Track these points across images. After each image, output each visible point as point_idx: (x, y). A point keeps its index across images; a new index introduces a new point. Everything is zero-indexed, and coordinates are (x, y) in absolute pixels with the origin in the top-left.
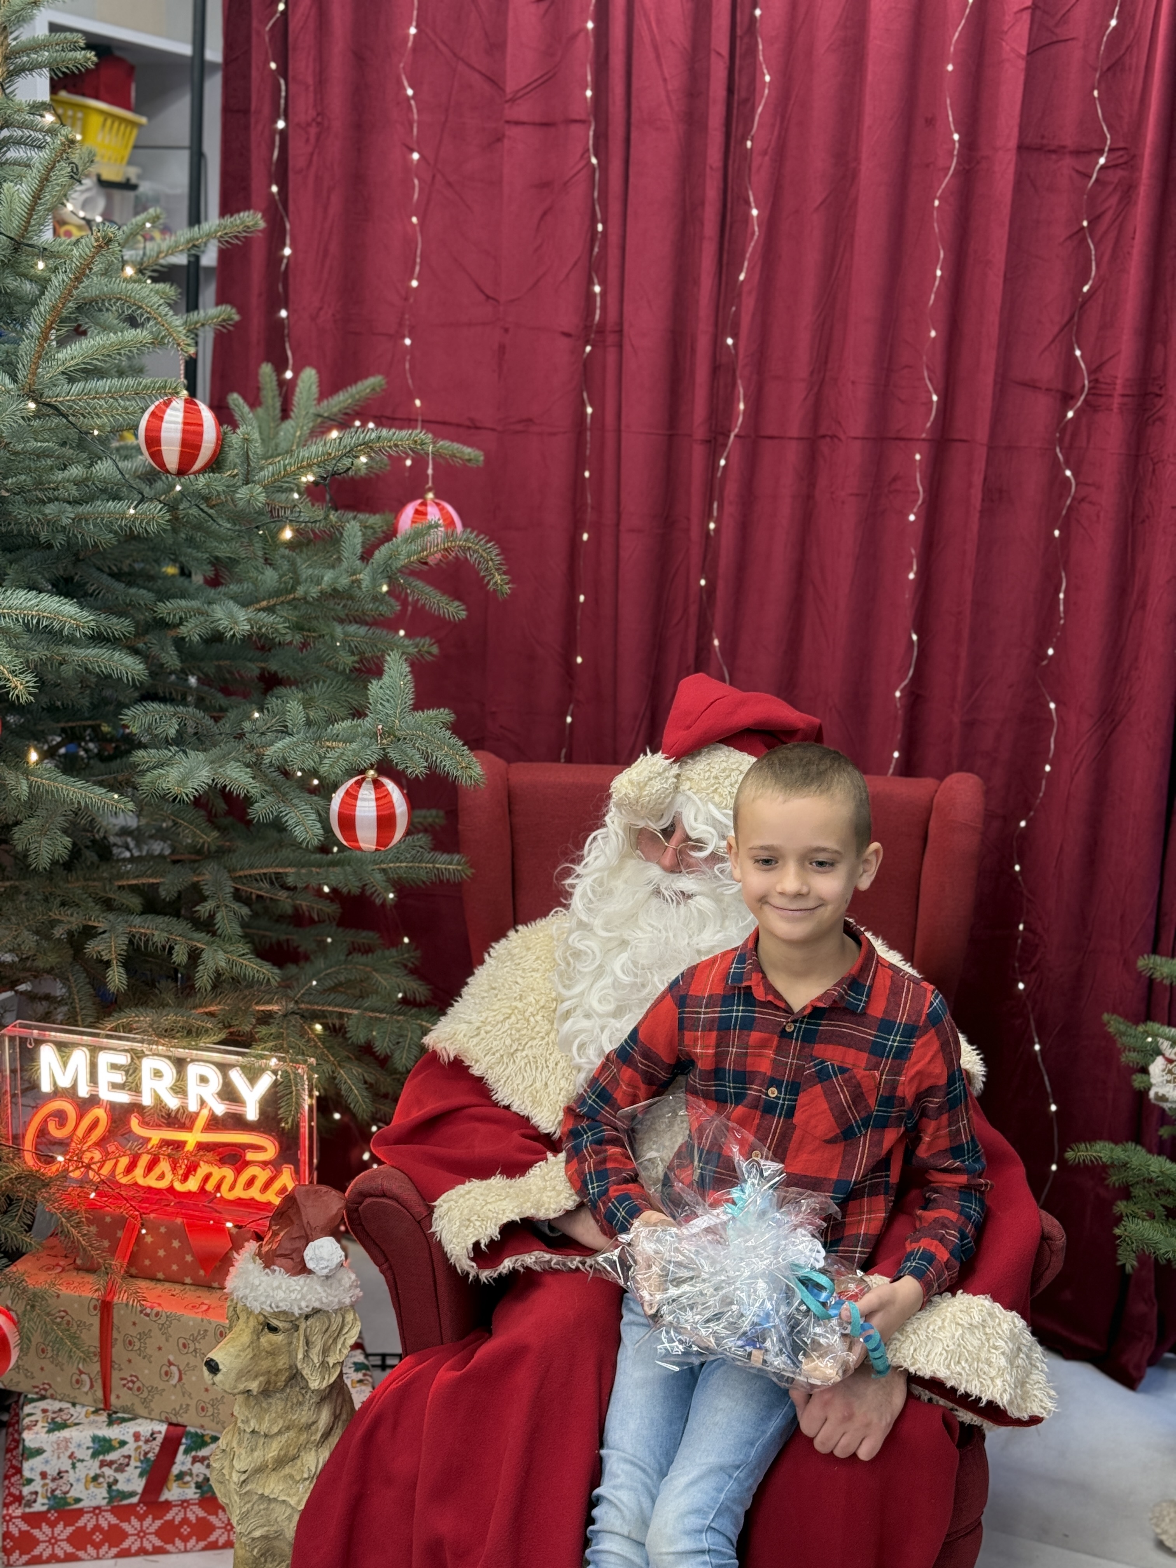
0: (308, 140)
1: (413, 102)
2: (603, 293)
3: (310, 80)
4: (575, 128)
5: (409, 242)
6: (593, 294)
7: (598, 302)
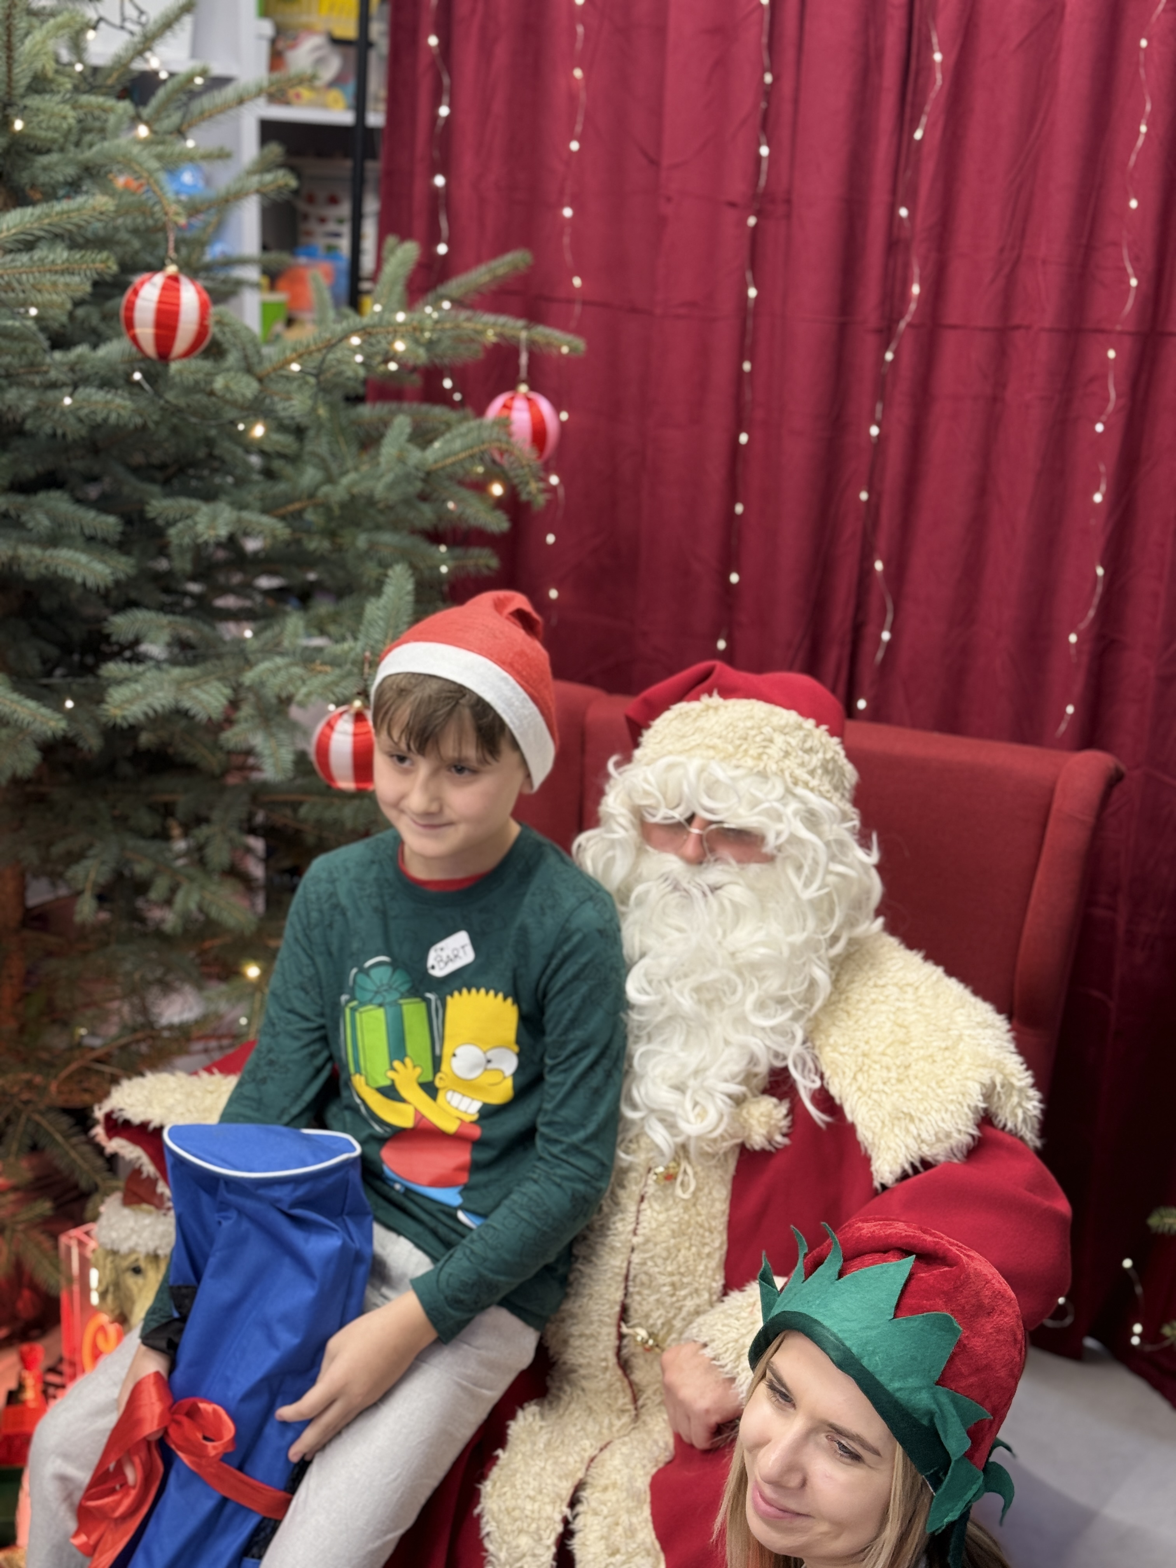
2: (772, 156)
5: (572, 98)
6: (759, 158)
7: (764, 166)
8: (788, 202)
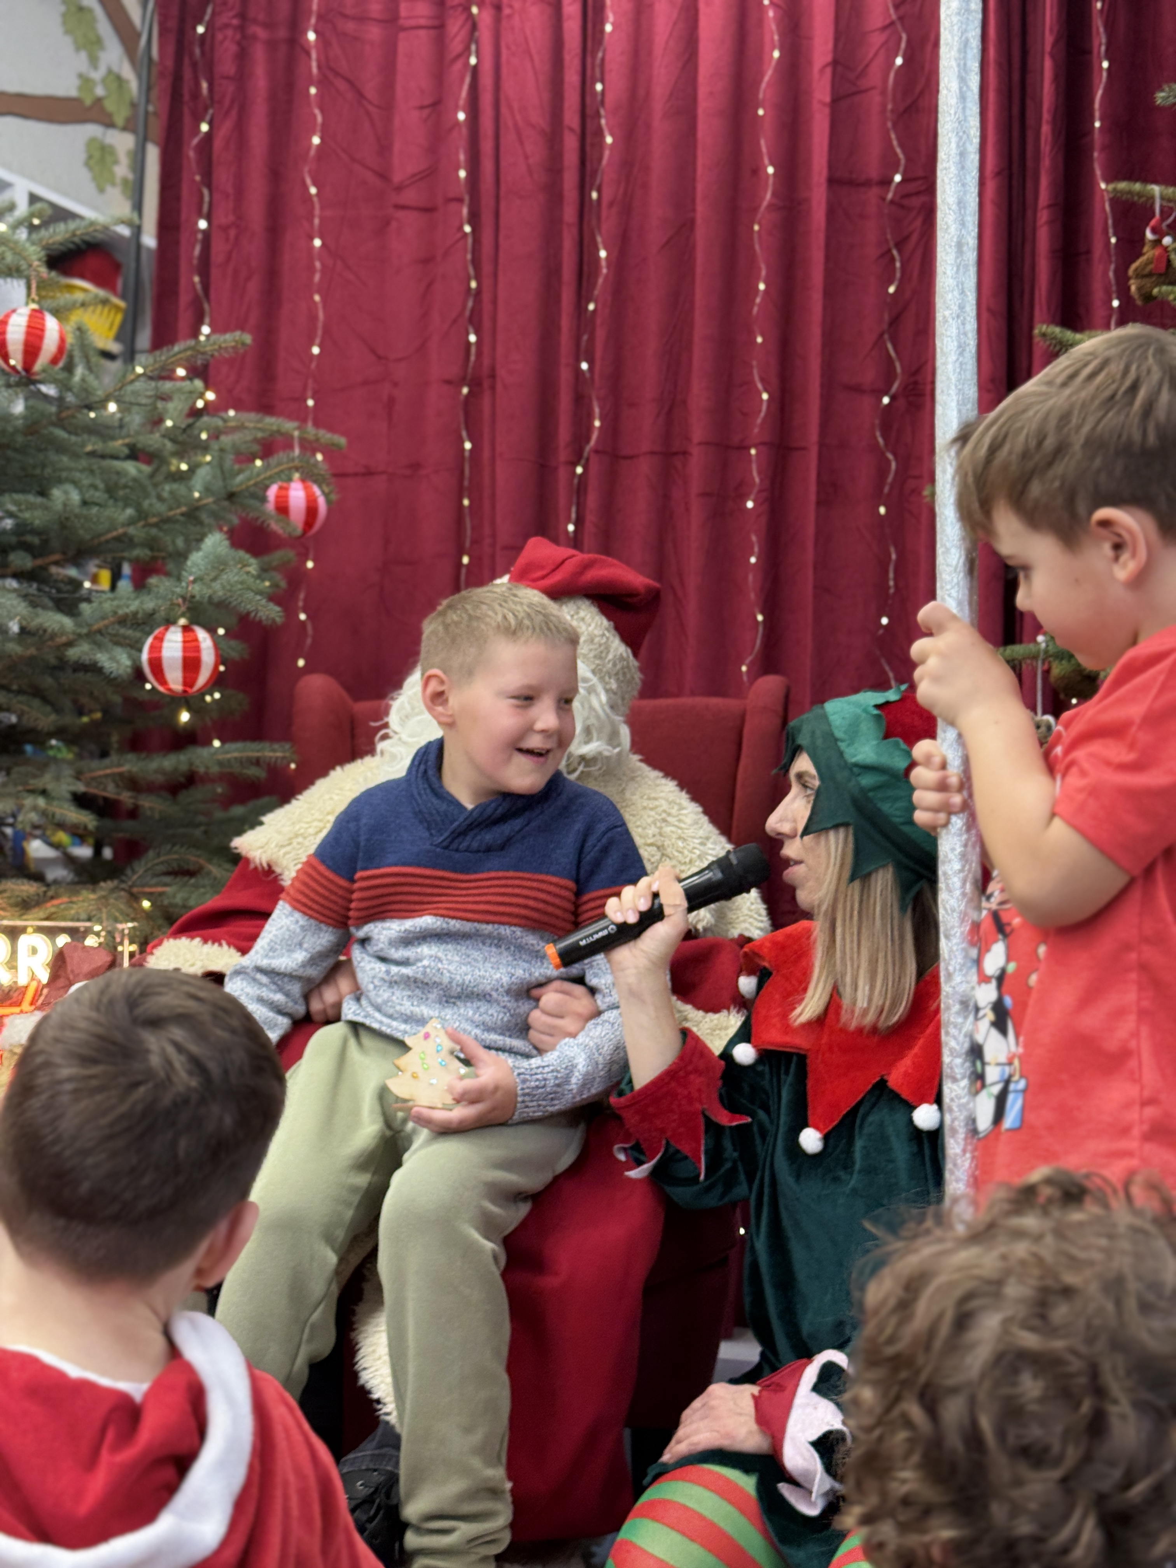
0: (227, 239)
1: (315, 200)
2: (479, 342)
3: (230, 190)
4: (453, 206)
5: (313, 318)
6: (468, 343)
7: (473, 350)
8: (493, 376)
